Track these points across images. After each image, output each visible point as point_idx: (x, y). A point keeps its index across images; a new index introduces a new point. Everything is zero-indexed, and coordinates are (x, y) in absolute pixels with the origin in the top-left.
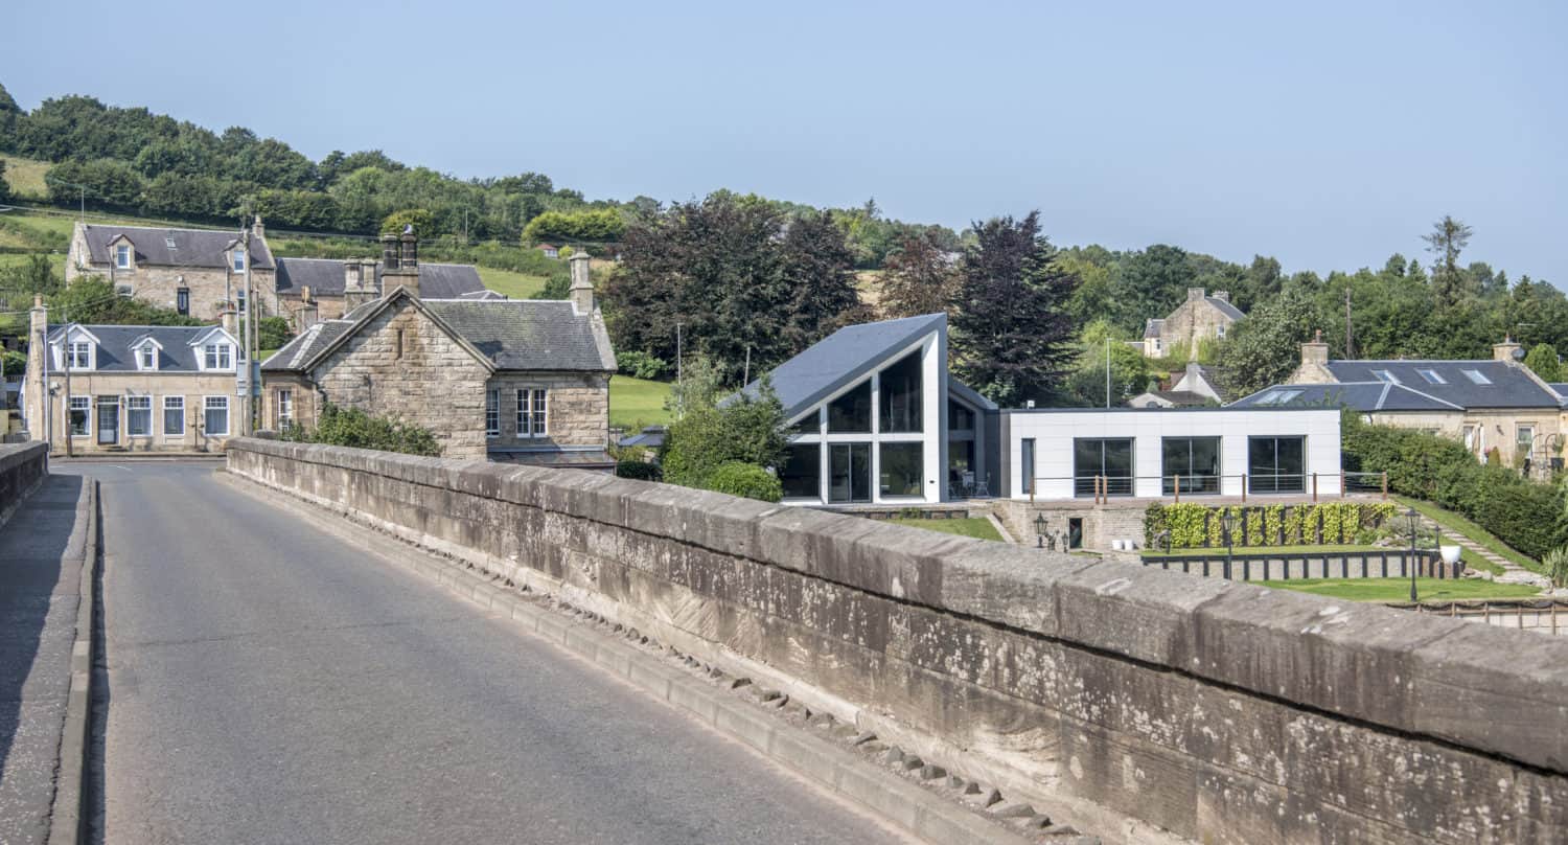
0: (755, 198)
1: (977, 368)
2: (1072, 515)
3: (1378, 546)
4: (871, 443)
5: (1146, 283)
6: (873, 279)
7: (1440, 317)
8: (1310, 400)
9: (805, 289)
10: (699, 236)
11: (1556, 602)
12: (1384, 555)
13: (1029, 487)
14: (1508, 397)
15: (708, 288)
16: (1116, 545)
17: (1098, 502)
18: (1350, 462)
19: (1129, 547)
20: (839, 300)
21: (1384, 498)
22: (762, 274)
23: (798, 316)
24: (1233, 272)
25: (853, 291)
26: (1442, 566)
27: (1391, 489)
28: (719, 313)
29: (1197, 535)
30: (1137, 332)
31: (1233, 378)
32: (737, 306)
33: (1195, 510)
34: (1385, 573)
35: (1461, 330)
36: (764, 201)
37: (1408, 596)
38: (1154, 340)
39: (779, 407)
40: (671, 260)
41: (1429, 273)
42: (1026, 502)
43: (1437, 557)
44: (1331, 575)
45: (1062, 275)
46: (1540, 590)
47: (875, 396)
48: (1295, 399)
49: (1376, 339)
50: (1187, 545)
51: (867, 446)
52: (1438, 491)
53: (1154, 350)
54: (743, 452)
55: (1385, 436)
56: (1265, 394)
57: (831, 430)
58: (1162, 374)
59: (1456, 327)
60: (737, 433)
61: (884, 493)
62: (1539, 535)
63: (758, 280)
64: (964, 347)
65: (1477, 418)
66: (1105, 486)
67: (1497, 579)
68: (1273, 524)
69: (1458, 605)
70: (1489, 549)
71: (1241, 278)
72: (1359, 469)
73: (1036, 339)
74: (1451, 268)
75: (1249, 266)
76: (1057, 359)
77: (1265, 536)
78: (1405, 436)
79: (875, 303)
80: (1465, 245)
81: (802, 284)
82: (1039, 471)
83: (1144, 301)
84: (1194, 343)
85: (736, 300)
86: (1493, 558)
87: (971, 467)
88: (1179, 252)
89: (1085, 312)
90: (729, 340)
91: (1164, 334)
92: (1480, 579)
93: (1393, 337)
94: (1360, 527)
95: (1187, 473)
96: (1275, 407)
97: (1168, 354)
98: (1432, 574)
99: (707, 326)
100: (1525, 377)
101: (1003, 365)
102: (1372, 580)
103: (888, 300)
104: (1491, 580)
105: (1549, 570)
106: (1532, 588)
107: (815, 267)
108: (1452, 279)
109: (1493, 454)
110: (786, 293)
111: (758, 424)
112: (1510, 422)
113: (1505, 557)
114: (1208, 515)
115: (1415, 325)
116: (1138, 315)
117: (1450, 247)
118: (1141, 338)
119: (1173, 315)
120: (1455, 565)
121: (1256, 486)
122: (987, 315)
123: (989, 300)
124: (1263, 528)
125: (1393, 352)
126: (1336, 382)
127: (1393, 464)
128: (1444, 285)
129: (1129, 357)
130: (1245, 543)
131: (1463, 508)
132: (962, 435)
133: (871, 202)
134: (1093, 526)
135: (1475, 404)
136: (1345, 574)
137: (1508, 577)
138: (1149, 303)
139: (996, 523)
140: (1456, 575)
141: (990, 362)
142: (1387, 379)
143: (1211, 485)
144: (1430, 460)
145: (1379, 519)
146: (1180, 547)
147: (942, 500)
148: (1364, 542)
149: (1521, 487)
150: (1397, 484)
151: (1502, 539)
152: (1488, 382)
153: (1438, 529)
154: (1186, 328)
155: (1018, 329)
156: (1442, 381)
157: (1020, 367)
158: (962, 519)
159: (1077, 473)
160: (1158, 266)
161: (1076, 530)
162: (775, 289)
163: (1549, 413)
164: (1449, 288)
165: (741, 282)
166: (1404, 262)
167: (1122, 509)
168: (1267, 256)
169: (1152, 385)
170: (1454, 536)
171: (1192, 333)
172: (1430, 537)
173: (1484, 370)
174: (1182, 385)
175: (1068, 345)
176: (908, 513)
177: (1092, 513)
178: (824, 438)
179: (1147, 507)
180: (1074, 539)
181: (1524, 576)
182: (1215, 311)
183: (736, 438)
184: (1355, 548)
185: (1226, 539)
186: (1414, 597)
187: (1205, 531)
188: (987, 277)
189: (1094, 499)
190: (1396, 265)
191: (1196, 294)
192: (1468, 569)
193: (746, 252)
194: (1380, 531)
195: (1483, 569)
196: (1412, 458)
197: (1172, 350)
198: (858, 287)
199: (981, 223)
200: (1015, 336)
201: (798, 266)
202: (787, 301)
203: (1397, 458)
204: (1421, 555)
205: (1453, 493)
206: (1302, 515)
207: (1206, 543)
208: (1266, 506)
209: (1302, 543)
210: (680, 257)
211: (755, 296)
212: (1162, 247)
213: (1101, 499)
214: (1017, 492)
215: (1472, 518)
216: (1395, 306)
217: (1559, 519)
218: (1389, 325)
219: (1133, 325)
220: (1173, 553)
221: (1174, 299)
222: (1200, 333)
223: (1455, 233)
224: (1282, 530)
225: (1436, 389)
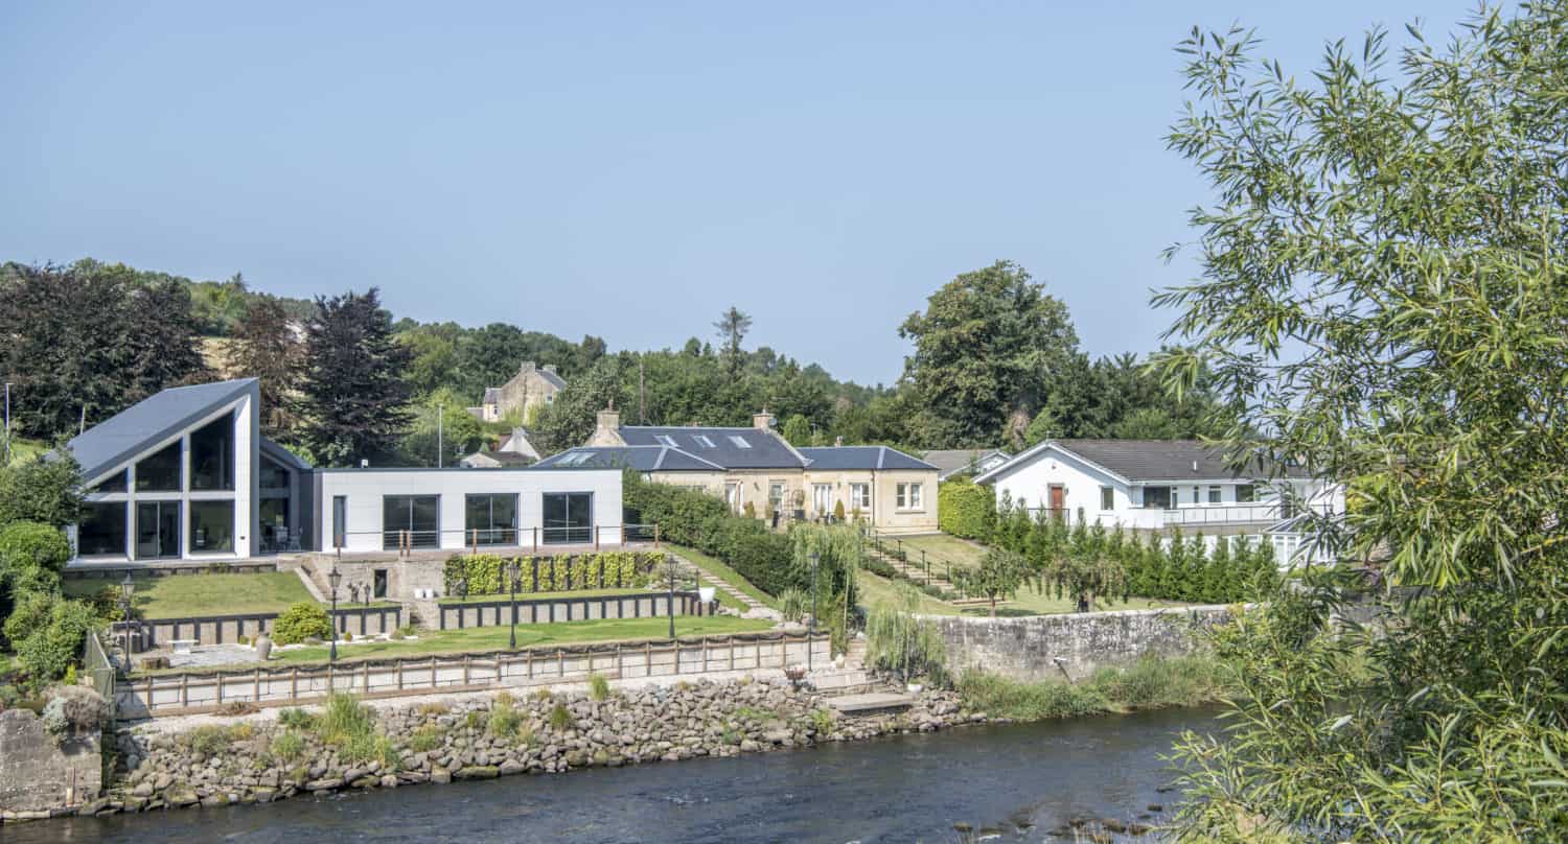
0: (124, 267)
1: (318, 430)
2: (378, 567)
3: (649, 589)
4: (181, 501)
5: (486, 356)
6: (220, 345)
7: (727, 391)
8: (602, 460)
9: (149, 354)
10: (40, 300)
11: (786, 634)
12: (653, 597)
13: (339, 541)
14: (763, 459)
15: (49, 349)
16: (418, 594)
17: (402, 554)
18: (631, 515)
19: (429, 594)
20: (185, 365)
21: (656, 546)
22: (105, 338)
23: (142, 378)
24: (564, 349)
25: (198, 356)
26: (700, 605)
27: (664, 539)
28: (59, 374)
29: (493, 583)
30: (477, 400)
31: (549, 441)
32: (78, 367)
33: (491, 560)
34: (654, 613)
35: (742, 402)
36: (132, 271)
37: (668, 633)
38: (492, 407)
39: (77, 467)
40: (10, 322)
41: (717, 352)
42: (334, 556)
43: (696, 597)
44: (608, 616)
45: (400, 347)
46: (775, 623)
47: (186, 456)
48: (589, 460)
49: (676, 409)
50: (483, 592)
51: (177, 504)
52: (701, 539)
53: (492, 415)
54: (35, 511)
55: (660, 492)
56: (565, 455)
57: (139, 489)
58: (494, 437)
59: (739, 399)
60: (30, 493)
61: (194, 548)
62: (777, 576)
63: (101, 343)
64: (307, 410)
65: (737, 477)
66: (409, 540)
67: (743, 615)
68: (561, 571)
69: (708, 640)
70: (740, 589)
71: (571, 354)
72: (639, 522)
73: (373, 403)
74: (736, 350)
75: (580, 344)
76: (394, 422)
77: (553, 582)
78: (676, 492)
79: (221, 367)
80: (746, 331)
81: (147, 348)
82: (350, 526)
83: (485, 372)
84: (526, 410)
85: (78, 362)
86: (743, 597)
87: (286, 523)
88: (517, 330)
89: (433, 380)
90: (69, 400)
91: (501, 402)
92: (730, 615)
93: (689, 407)
94: (635, 572)
95: (488, 527)
96: (571, 467)
97: (503, 419)
98: (692, 613)
99: (45, 386)
100: (777, 443)
101: (343, 427)
102: (642, 620)
103: (233, 365)
104: (739, 617)
105: (782, 608)
106: (770, 621)
107: (159, 333)
108: (738, 360)
109: (749, 507)
110: (131, 357)
111: (51, 483)
112: (765, 480)
113: (752, 596)
114: (502, 564)
115: (707, 398)
116: (478, 384)
117: (736, 333)
118: (481, 405)
119: (509, 384)
120: (711, 604)
121: (549, 537)
122: (329, 382)
123: (330, 368)
124: (552, 576)
125: (689, 420)
126: (625, 445)
127: (666, 517)
128: (730, 364)
129: (464, 422)
130: (535, 589)
131: (720, 555)
132: (277, 493)
133: (239, 276)
134: (396, 576)
135: (737, 464)
136: (620, 615)
137: (754, 613)
138: (489, 373)
139: (304, 577)
140: (711, 613)
141: (330, 425)
142: (667, 443)
143: (510, 537)
144: (696, 513)
145: (651, 565)
146: (477, 594)
147: (252, 555)
148: (638, 585)
149: (765, 536)
150: (668, 533)
151: (750, 580)
152: (748, 446)
153: (698, 573)
154: (520, 396)
155: (357, 395)
156: (712, 445)
157: (358, 430)
158: (271, 574)
159: (385, 530)
160: (497, 342)
161: (382, 581)
162: (118, 353)
163: (796, 473)
164: (735, 367)
165: (83, 345)
166: (700, 344)
167: (424, 561)
168: (595, 336)
169: (484, 446)
170: (712, 579)
171: (525, 400)
172: (692, 579)
173: (746, 436)
174: (509, 447)
175: (405, 410)
176: (216, 568)
177: (396, 565)
178: (131, 496)
179: (447, 558)
180: (379, 589)
181: (766, 612)
182: (545, 382)
183: (28, 498)
184: (632, 591)
185: (518, 586)
186: (672, 634)
187: (500, 579)
188: (329, 346)
189: (398, 552)
190: (693, 347)
191: (528, 369)
192: (721, 607)
193: (88, 317)
194: (651, 576)
195: (732, 607)
196: (681, 512)
197: (507, 417)
198: (204, 352)
199: (324, 297)
200: (354, 402)
201: (143, 331)
202: (132, 364)
203: (669, 511)
204: (683, 596)
205: (713, 541)
206: (586, 563)
207: (501, 590)
208: (554, 556)
209: (586, 587)
210: (19, 320)
211: (98, 359)
212: (501, 325)
213: (405, 552)
214: (328, 547)
215: (728, 563)
216: (691, 380)
217: (792, 563)
218: (686, 396)
219: (474, 393)
220: (468, 601)
221: (511, 371)
222: (531, 401)
223: (740, 322)
224: (569, 576)
225: (706, 452)
